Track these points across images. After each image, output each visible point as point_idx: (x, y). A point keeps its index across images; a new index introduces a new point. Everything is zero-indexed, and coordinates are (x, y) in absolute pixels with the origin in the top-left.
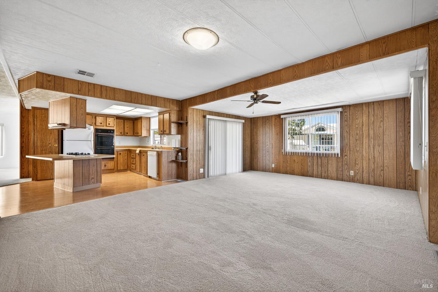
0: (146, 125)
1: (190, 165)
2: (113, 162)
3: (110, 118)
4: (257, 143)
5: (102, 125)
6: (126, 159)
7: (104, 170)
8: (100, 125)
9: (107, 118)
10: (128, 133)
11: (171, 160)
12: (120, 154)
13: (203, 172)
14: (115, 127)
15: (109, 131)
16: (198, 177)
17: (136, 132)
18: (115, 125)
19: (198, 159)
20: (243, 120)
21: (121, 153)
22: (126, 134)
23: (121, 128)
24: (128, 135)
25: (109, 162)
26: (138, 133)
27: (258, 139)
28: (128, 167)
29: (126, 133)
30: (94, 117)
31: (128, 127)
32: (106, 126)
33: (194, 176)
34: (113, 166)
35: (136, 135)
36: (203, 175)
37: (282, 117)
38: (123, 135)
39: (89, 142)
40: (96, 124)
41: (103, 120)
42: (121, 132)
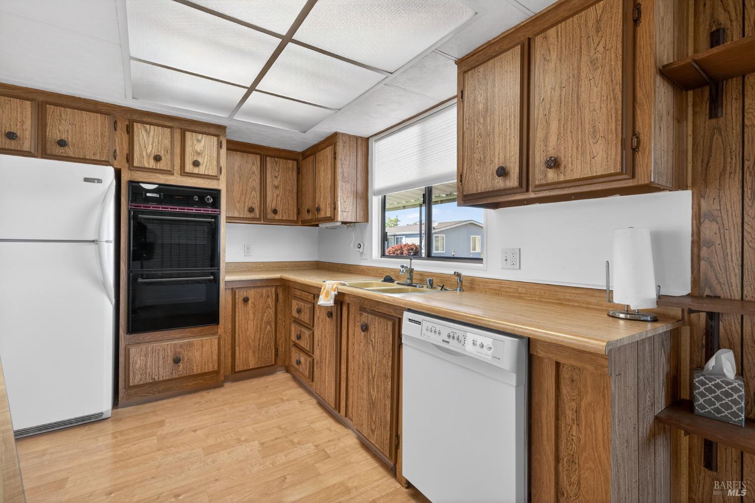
0: (354, 172)
2: (213, 338)
3: (200, 136)
5: (161, 165)
6: (268, 323)
8: (152, 164)
9: (188, 134)
10: (279, 213)
12: (246, 300)
15: (196, 198)
17: (307, 204)
18: (224, 171)
21: (251, 294)
22: (270, 215)
23: (254, 189)
24: (277, 217)
25: (196, 340)
26: (318, 210)
28: (276, 355)
29: (269, 210)
30: (122, 125)
31: (277, 187)
34: (215, 357)
35: (308, 217)
38: (259, 219)
39: (92, 247)
40: (129, 158)
41: (167, 142)
42: (249, 204)
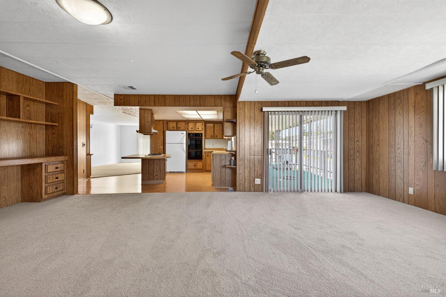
1: (239, 172)
2: (202, 163)
3: (199, 123)
4: (378, 145)
5: (193, 130)
7: (194, 169)
8: (191, 130)
9: (197, 123)
10: (218, 136)
11: (224, 164)
12: (208, 155)
13: (260, 183)
14: (203, 130)
15: (198, 135)
16: (252, 189)
18: (203, 129)
19: (251, 166)
20: (346, 106)
22: (216, 137)
23: (212, 131)
24: (218, 137)
25: (198, 162)
27: (381, 138)
29: (215, 135)
30: (187, 123)
31: (217, 130)
32: (196, 131)
33: (246, 187)
34: (202, 166)
36: (260, 187)
37: (428, 87)
38: (213, 138)
39: (182, 144)
40: (188, 129)
41: (193, 125)
42: (211, 135)
